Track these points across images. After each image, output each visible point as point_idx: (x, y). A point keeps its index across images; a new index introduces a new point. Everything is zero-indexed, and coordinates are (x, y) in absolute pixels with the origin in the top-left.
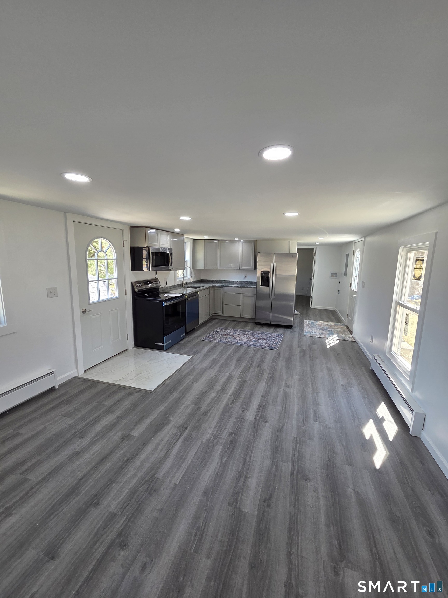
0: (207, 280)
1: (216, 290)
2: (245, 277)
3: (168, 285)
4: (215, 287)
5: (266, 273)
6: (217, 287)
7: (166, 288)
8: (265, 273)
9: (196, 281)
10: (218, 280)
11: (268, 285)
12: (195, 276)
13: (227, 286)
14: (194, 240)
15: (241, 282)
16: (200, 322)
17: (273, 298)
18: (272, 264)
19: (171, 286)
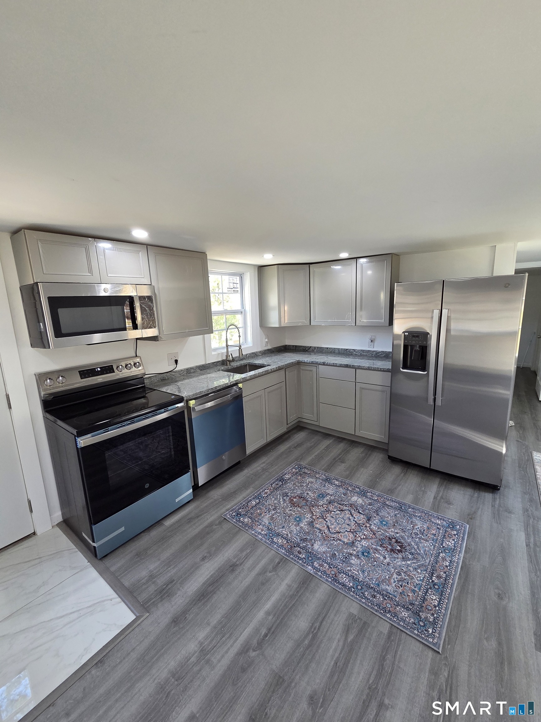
0: (296, 346)
1: (303, 370)
2: (372, 341)
3: (180, 367)
4: (302, 364)
5: (418, 336)
6: (306, 364)
7: (173, 374)
8: (414, 336)
9: (268, 350)
10: (315, 348)
11: (424, 366)
12: (267, 340)
13: (324, 364)
14: (261, 268)
15: (363, 351)
16: (250, 450)
17: (439, 402)
18: (436, 313)
19: (191, 368)
